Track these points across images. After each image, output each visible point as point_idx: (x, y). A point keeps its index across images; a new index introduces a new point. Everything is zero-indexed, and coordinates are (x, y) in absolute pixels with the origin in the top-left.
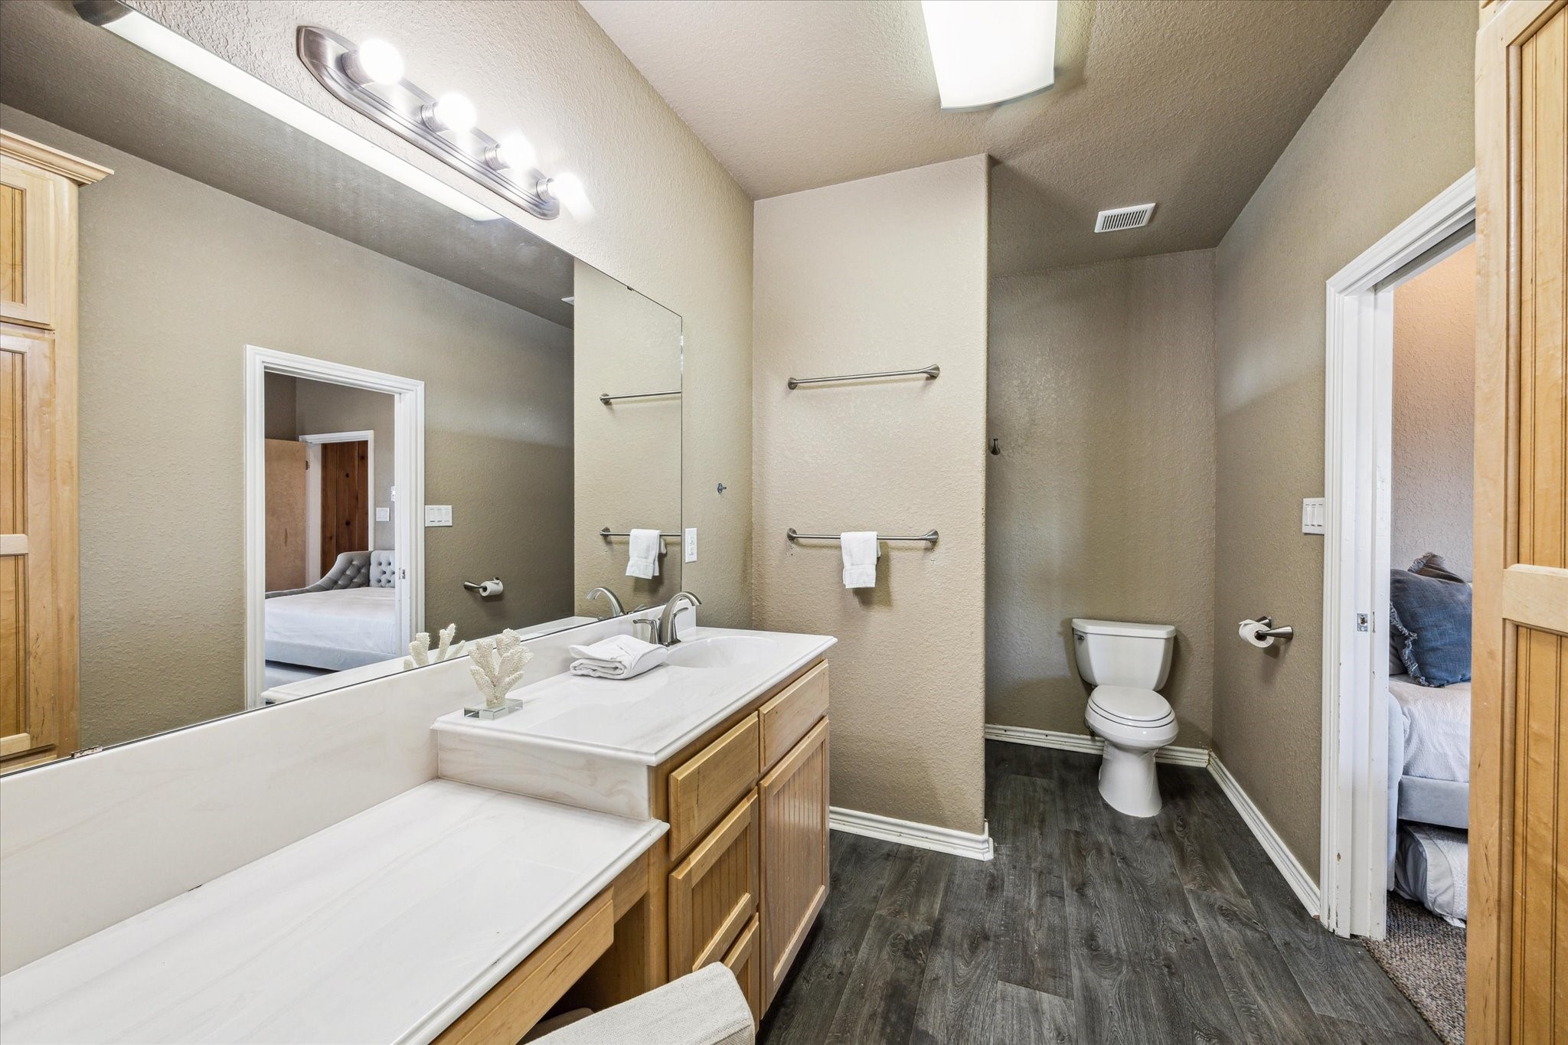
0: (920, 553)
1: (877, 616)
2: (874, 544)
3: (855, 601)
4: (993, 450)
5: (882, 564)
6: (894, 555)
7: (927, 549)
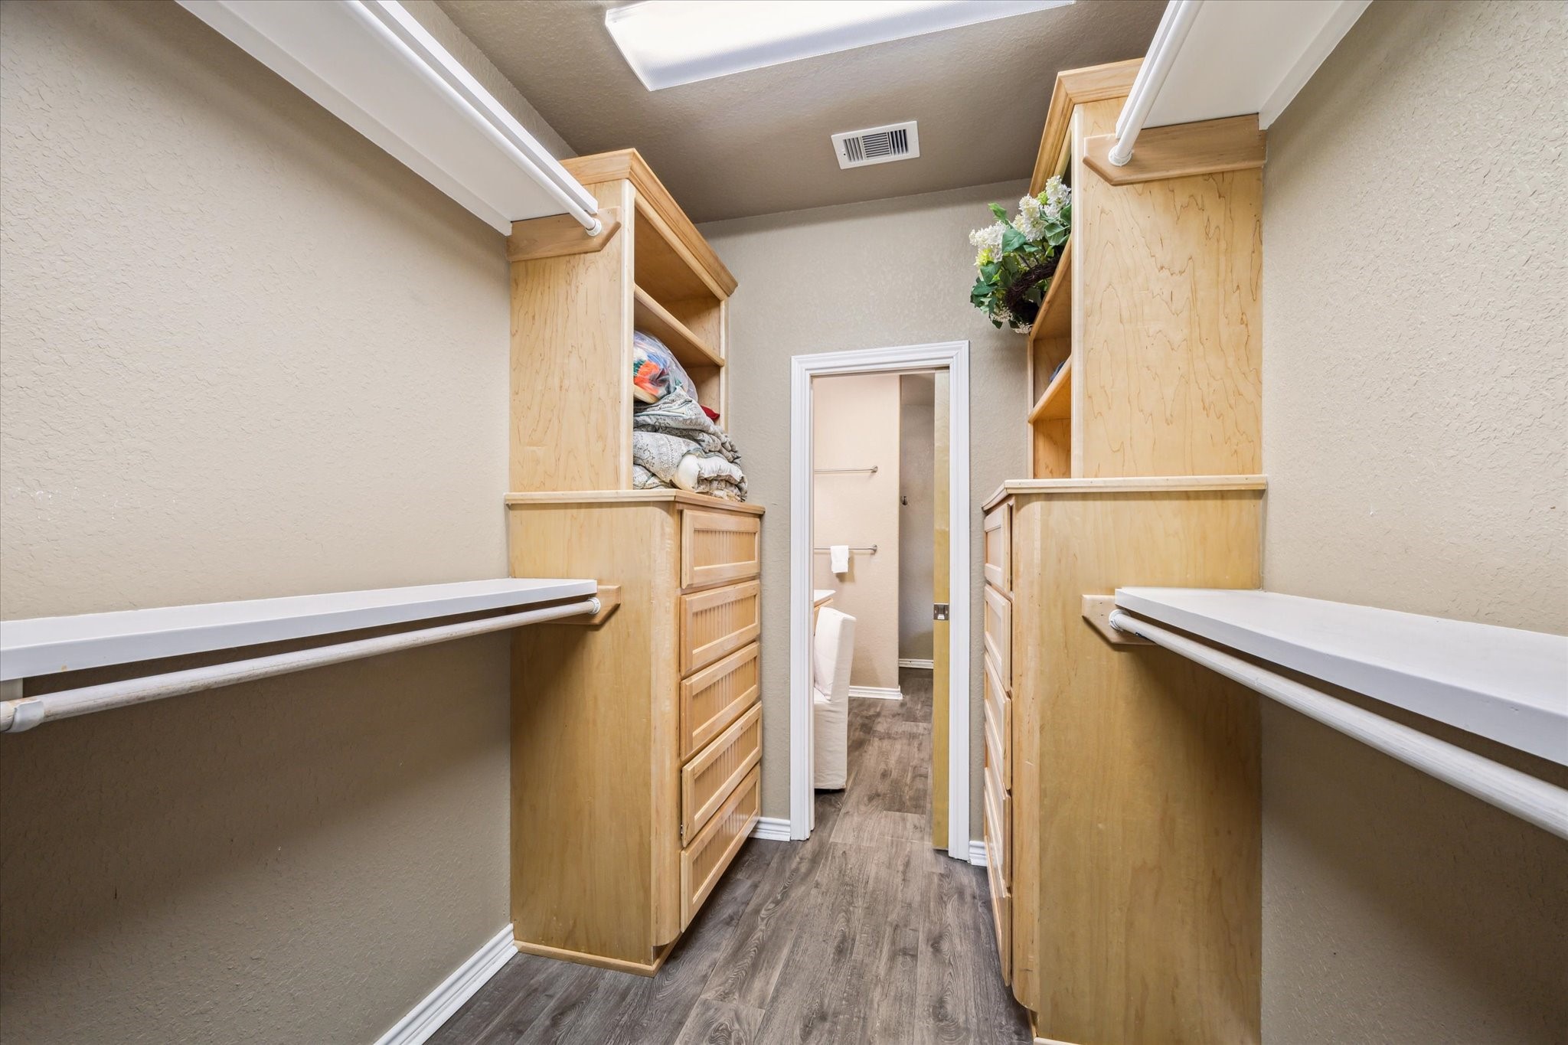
0: (869, 556)
1: (848, 587)
2: (847, 551)
3: (837, 580)
4: (904, 502)
5: (851, 561)
6: (856, 557)
7: (872, 554)
